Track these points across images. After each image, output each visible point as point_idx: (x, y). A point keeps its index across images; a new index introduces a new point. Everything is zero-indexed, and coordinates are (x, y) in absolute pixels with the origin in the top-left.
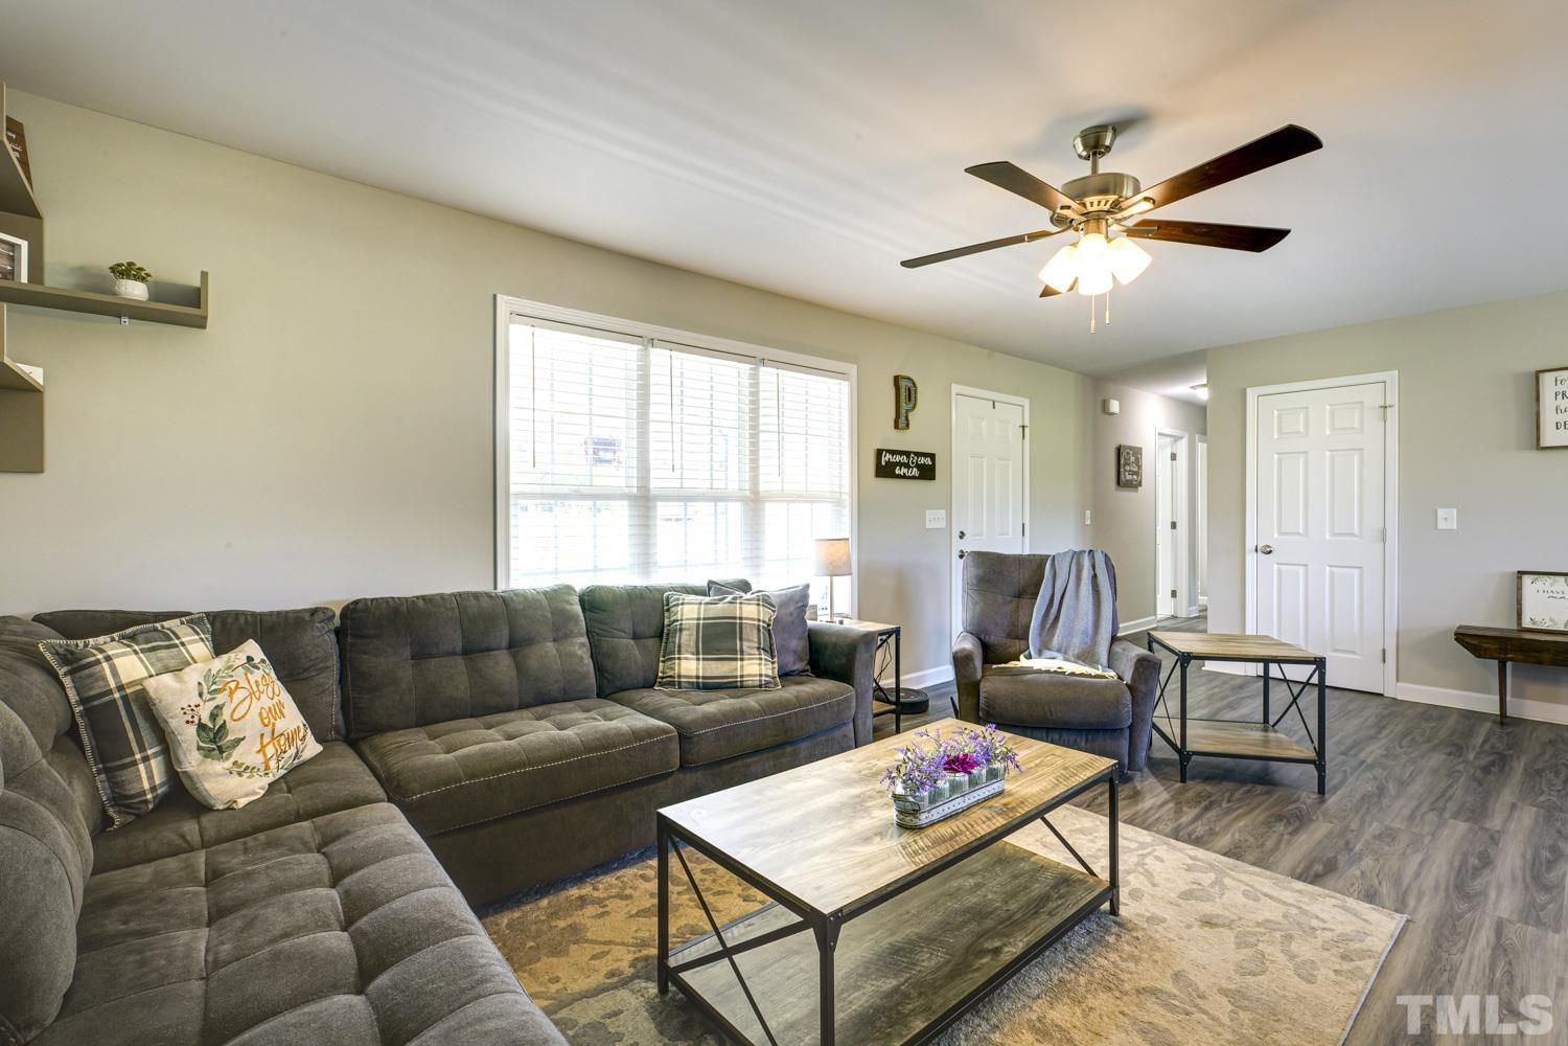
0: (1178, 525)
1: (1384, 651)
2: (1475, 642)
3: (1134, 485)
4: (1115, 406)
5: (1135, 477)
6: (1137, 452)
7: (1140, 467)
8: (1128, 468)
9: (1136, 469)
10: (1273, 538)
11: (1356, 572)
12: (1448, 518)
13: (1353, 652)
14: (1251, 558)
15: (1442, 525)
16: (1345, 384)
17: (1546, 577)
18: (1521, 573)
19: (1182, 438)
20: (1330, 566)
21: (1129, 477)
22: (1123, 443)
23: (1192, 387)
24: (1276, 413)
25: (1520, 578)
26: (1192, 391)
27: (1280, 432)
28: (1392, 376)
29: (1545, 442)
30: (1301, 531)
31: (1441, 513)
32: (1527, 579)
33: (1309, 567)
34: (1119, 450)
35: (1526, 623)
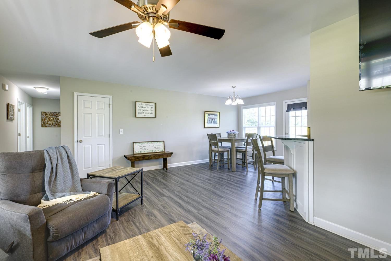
0: (21, 135)
1: (110, 164)
2: (130, 158)
3: (12, 120)
4: (7, 87)
5: (12, 116)
6: (13, 106)
7: (14, 113)
8: (11, 113)
9: (13, 114)
10: (82, 138)
11: (104, 145)
12: (122, 131)
13: (103, 166)
14: (76, 144)
15: (121, 133)
16: (100, 97)
17: (137, 143)
18: (133, 143)
19: (23, 104)
20: (97, 145)
21: (11, 116)
22: (9, 103)
23: (35, 87)
24: (83, 101)
25: (133, 144)
26: (34, 88)
27: (84, 107)
28: (111, 97)
29: (137, 116)
30: (90, 135)
31: (121, 130)
32: (134, 144)
33: (92, 145)
34: (8, 105)
35: (135, 153)
